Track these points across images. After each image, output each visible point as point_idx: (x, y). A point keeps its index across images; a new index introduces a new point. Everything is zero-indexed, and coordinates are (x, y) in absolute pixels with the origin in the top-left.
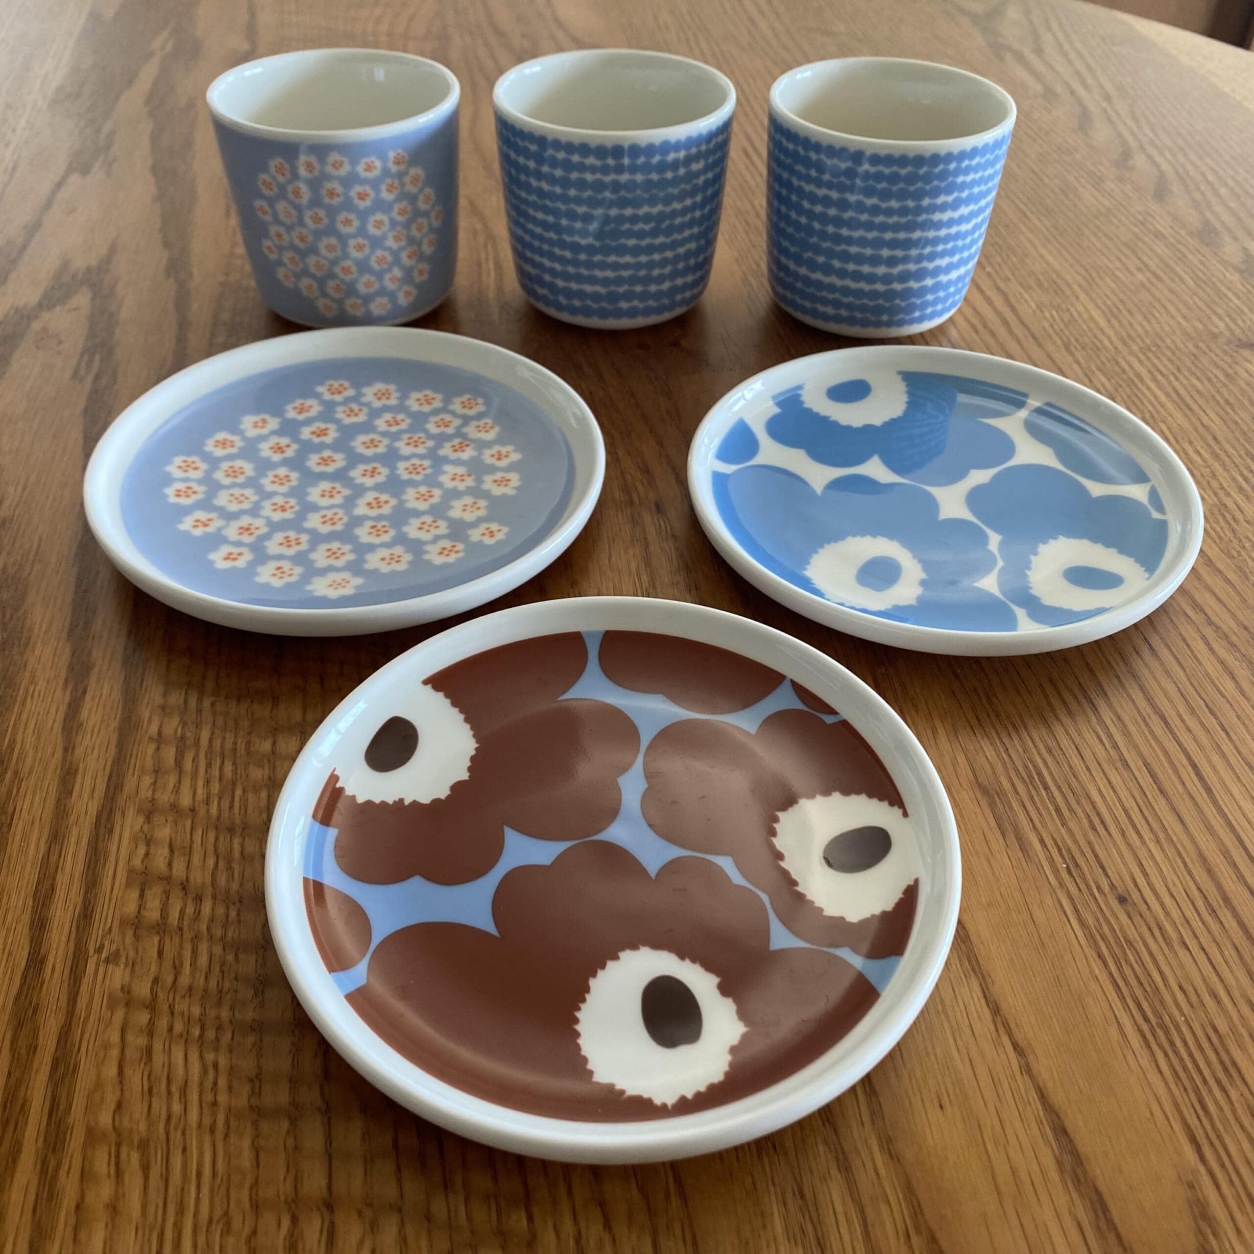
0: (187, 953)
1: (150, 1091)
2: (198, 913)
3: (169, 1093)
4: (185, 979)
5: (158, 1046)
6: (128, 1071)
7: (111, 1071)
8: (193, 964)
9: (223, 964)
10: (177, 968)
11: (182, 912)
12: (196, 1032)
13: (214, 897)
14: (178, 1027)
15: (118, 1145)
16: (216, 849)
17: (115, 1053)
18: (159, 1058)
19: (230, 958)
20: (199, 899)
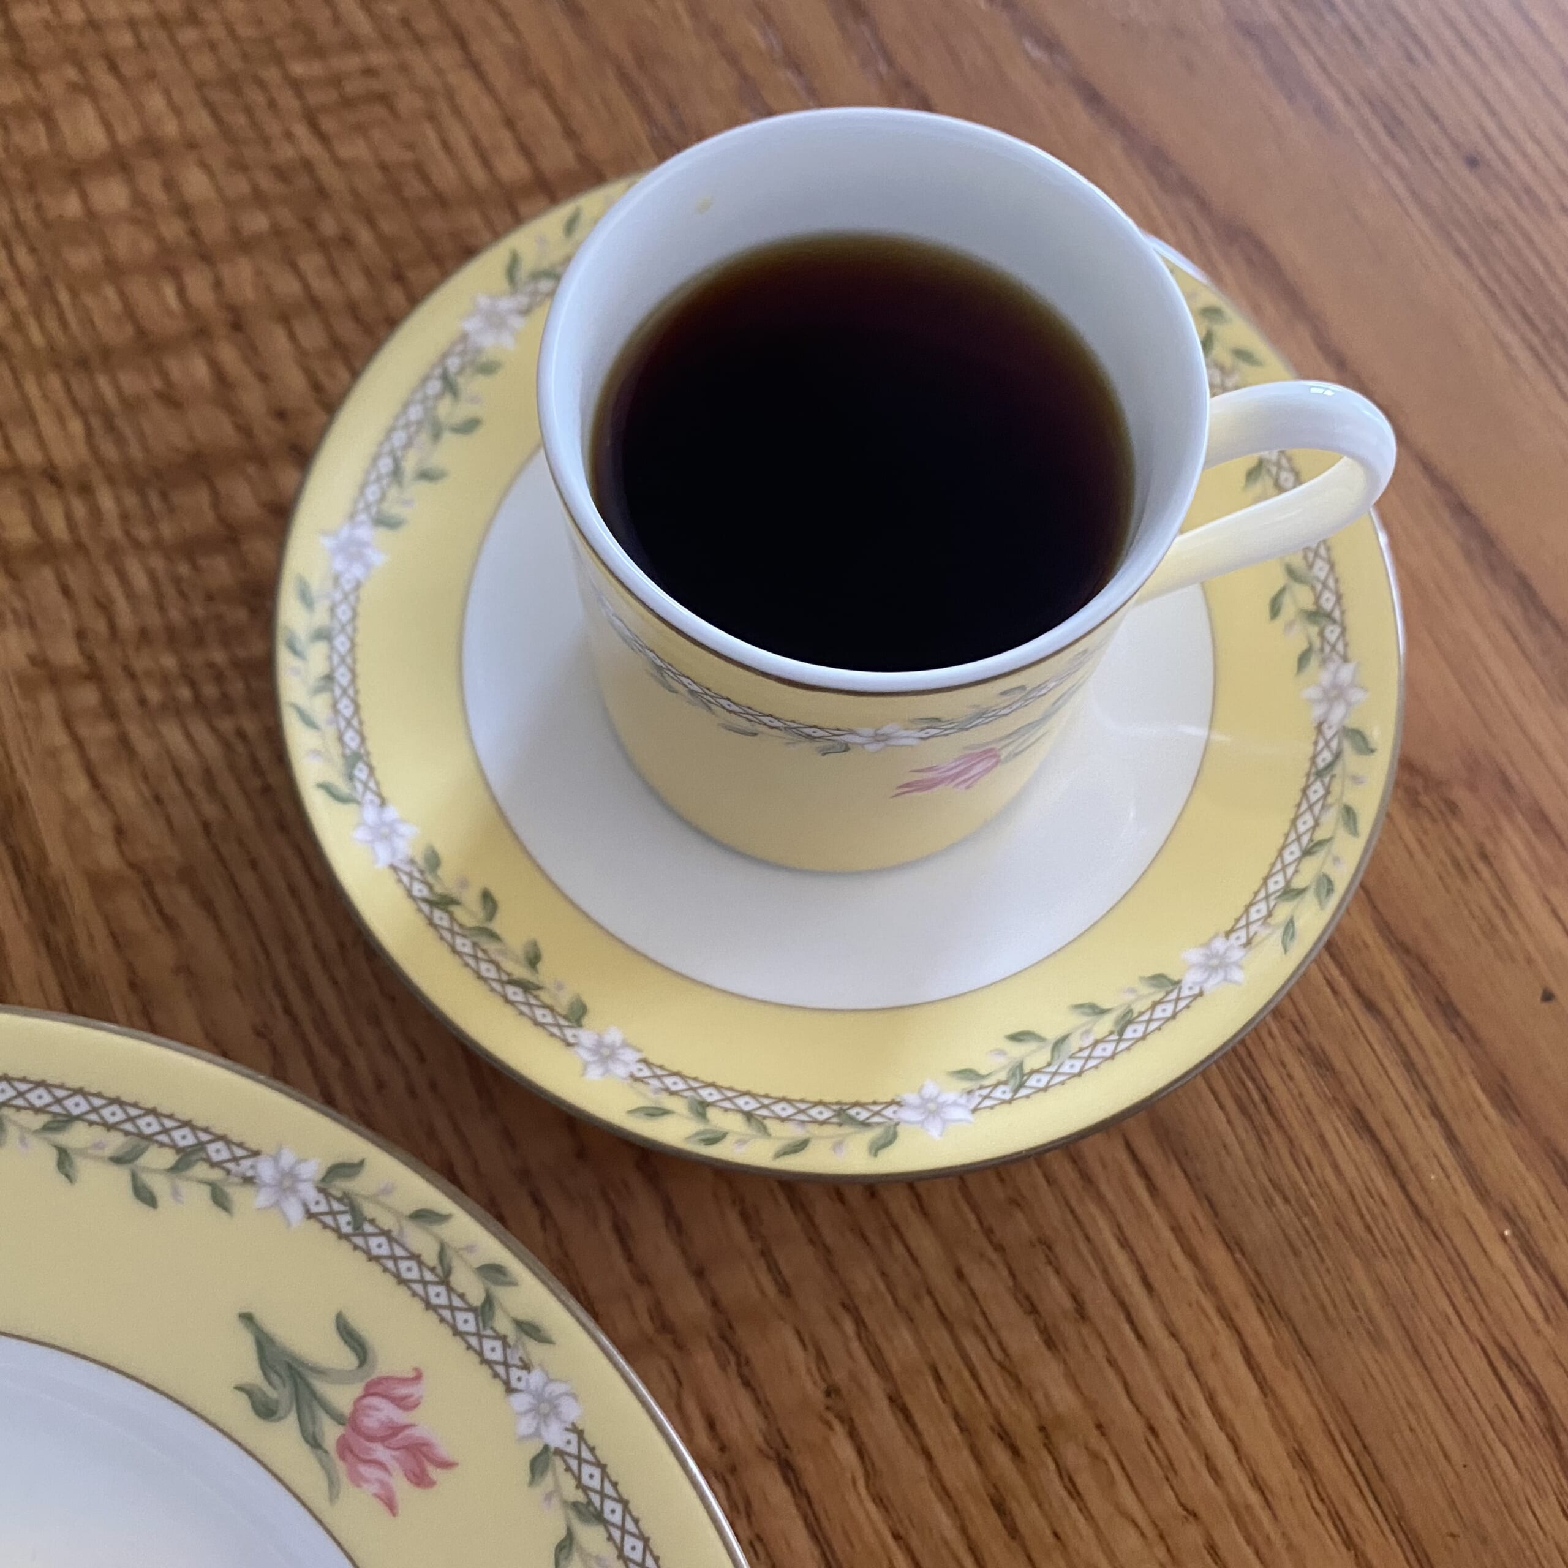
0: (111, 581)
1: (158, 799)
2: (96, 513)
3: (189, 794)
4: (126, 620)
5: (135, 732)
6: (105, 778)
7: (79, 787)
8: (131, 595)
9: (177, 581)
10: (105, 606)
11: (69, 517)
12: (185, 693)
13: (111, 480)
14: (154, 695)
15: (148, 884)
16: (74, 402)
17: (70, 759)
18: (145, 747)
19: (184, 569)
20: (85, 490)
